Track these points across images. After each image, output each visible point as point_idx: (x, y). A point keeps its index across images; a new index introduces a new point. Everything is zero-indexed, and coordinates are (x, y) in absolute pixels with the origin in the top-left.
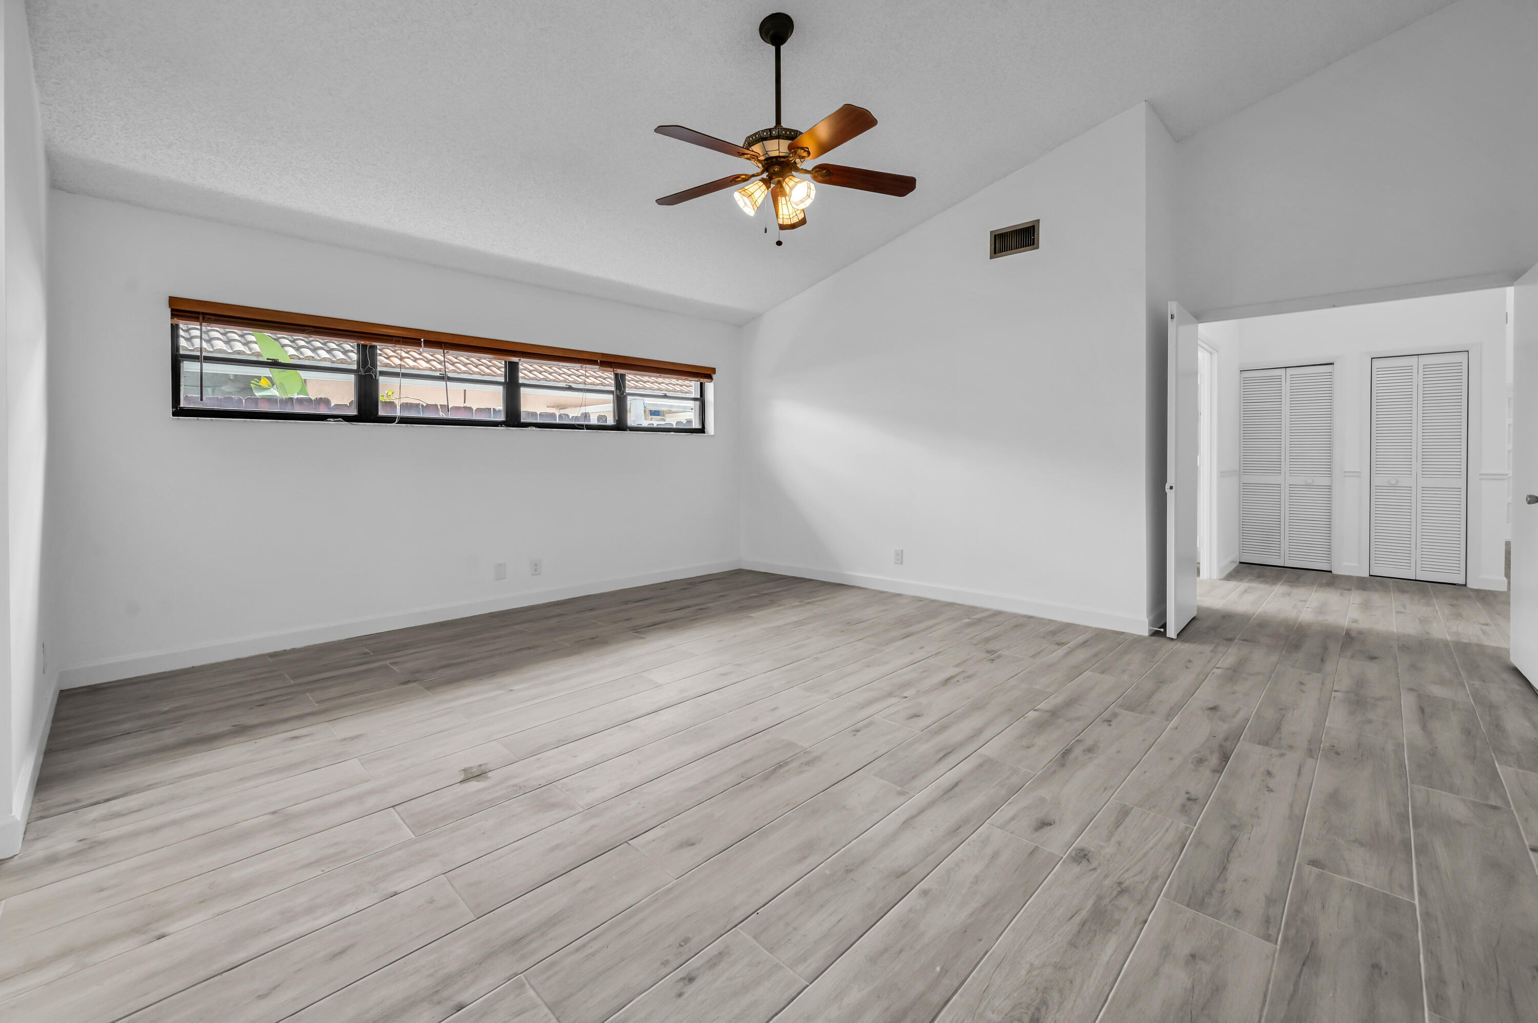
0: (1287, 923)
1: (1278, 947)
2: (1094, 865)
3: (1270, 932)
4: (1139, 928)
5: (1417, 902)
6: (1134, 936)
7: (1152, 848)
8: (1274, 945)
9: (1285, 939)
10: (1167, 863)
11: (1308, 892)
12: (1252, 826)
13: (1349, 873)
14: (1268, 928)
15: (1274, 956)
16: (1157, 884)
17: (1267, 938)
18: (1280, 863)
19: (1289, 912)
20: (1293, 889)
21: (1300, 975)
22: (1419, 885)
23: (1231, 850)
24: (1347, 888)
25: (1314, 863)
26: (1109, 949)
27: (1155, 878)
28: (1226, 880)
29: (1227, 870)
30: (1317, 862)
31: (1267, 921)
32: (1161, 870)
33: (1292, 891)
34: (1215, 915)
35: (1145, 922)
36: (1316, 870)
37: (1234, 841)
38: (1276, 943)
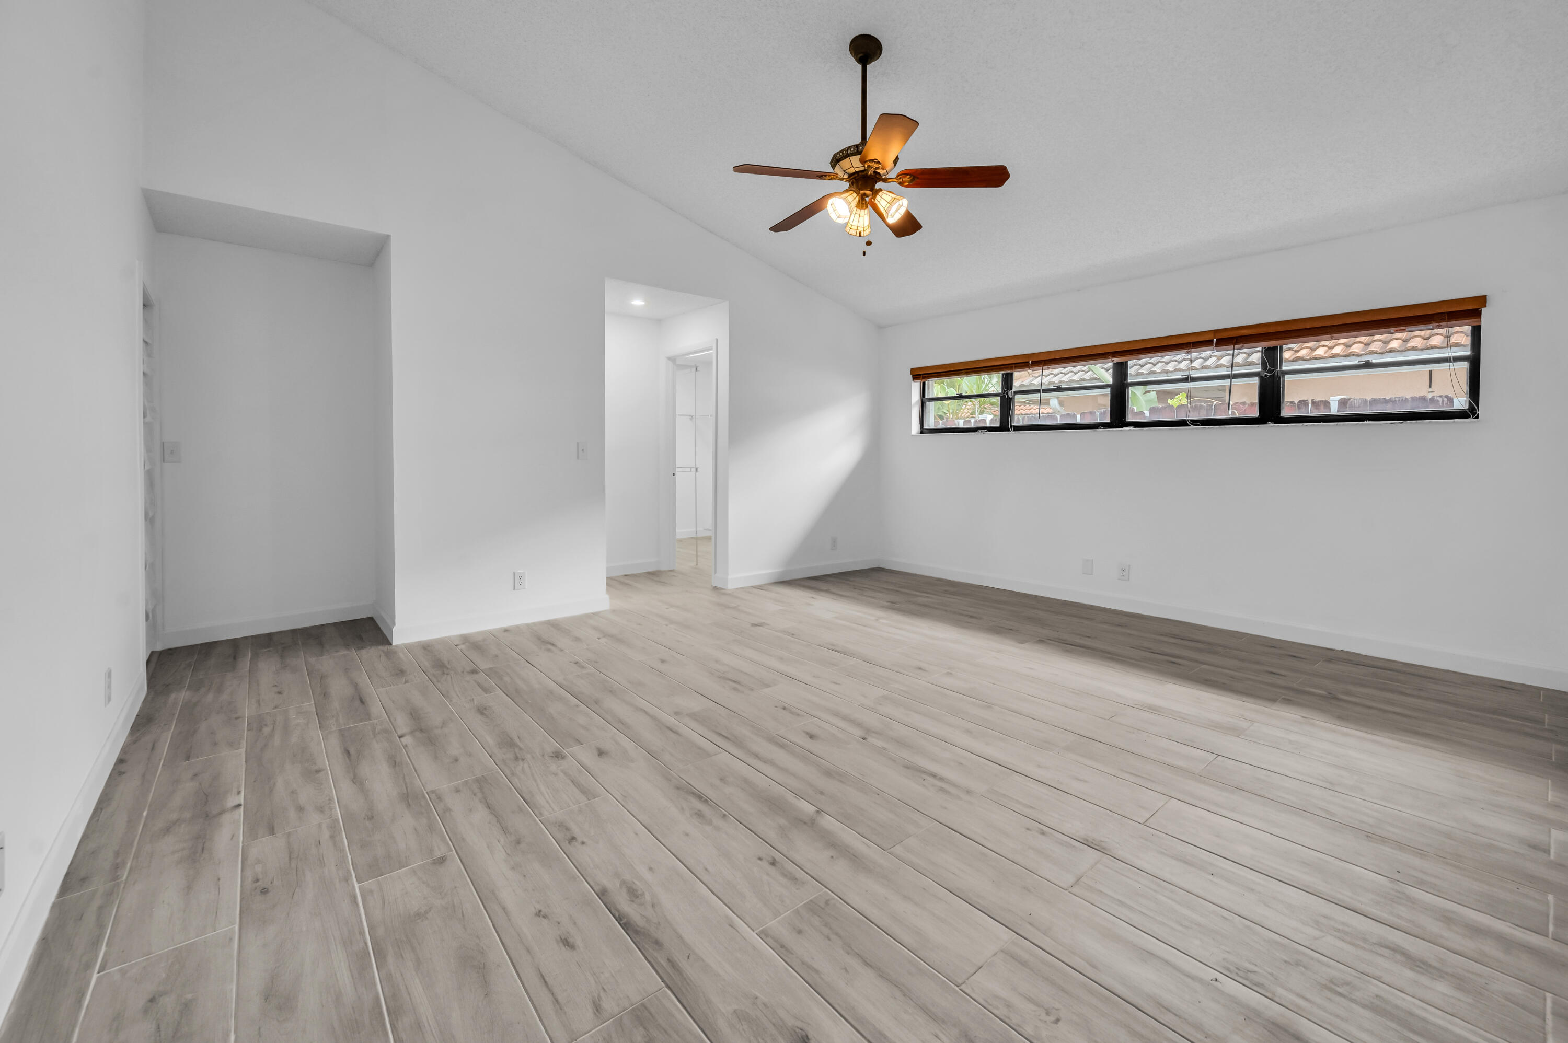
0: (429, 805)
1: (425, 792)
2: (546, 757)
3: (434, 795)
4: (490, 753)
5: (357, 886)
6: (488, 750)
7: (537, 785)
8: (428, 791)
9: (424, 797)
10: (519, 785)
11: (431, 832)
12: (508, 854)
13: (414, 872)
14: (436, 796)
15: (423, 786)
16: (508, 772)
17: (433, 792)
18: (463, 839)
19: (433, 812)
20: (441, 828)
21: (407, 788)
22: (357, 905)
23: (498, 821)
24: (409, 857)
25: (442, 860)
26: (490, 740)
27: (513, 774)
28: (481, 802)
29: (487, 807)
30: (442, 863)
31: (440, 798)
32: (516, 780)
33: (440, 826)
34: (467, 782)
35: (491, 757)
36: (438, 854)
37: (505, 830)
38: (427, 792)
